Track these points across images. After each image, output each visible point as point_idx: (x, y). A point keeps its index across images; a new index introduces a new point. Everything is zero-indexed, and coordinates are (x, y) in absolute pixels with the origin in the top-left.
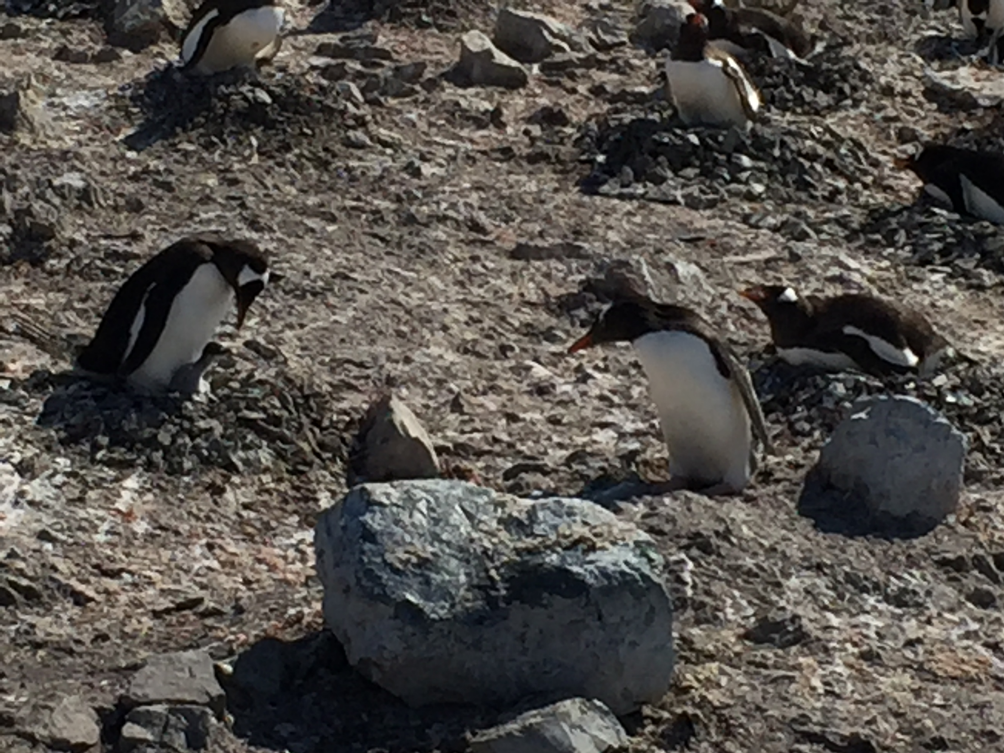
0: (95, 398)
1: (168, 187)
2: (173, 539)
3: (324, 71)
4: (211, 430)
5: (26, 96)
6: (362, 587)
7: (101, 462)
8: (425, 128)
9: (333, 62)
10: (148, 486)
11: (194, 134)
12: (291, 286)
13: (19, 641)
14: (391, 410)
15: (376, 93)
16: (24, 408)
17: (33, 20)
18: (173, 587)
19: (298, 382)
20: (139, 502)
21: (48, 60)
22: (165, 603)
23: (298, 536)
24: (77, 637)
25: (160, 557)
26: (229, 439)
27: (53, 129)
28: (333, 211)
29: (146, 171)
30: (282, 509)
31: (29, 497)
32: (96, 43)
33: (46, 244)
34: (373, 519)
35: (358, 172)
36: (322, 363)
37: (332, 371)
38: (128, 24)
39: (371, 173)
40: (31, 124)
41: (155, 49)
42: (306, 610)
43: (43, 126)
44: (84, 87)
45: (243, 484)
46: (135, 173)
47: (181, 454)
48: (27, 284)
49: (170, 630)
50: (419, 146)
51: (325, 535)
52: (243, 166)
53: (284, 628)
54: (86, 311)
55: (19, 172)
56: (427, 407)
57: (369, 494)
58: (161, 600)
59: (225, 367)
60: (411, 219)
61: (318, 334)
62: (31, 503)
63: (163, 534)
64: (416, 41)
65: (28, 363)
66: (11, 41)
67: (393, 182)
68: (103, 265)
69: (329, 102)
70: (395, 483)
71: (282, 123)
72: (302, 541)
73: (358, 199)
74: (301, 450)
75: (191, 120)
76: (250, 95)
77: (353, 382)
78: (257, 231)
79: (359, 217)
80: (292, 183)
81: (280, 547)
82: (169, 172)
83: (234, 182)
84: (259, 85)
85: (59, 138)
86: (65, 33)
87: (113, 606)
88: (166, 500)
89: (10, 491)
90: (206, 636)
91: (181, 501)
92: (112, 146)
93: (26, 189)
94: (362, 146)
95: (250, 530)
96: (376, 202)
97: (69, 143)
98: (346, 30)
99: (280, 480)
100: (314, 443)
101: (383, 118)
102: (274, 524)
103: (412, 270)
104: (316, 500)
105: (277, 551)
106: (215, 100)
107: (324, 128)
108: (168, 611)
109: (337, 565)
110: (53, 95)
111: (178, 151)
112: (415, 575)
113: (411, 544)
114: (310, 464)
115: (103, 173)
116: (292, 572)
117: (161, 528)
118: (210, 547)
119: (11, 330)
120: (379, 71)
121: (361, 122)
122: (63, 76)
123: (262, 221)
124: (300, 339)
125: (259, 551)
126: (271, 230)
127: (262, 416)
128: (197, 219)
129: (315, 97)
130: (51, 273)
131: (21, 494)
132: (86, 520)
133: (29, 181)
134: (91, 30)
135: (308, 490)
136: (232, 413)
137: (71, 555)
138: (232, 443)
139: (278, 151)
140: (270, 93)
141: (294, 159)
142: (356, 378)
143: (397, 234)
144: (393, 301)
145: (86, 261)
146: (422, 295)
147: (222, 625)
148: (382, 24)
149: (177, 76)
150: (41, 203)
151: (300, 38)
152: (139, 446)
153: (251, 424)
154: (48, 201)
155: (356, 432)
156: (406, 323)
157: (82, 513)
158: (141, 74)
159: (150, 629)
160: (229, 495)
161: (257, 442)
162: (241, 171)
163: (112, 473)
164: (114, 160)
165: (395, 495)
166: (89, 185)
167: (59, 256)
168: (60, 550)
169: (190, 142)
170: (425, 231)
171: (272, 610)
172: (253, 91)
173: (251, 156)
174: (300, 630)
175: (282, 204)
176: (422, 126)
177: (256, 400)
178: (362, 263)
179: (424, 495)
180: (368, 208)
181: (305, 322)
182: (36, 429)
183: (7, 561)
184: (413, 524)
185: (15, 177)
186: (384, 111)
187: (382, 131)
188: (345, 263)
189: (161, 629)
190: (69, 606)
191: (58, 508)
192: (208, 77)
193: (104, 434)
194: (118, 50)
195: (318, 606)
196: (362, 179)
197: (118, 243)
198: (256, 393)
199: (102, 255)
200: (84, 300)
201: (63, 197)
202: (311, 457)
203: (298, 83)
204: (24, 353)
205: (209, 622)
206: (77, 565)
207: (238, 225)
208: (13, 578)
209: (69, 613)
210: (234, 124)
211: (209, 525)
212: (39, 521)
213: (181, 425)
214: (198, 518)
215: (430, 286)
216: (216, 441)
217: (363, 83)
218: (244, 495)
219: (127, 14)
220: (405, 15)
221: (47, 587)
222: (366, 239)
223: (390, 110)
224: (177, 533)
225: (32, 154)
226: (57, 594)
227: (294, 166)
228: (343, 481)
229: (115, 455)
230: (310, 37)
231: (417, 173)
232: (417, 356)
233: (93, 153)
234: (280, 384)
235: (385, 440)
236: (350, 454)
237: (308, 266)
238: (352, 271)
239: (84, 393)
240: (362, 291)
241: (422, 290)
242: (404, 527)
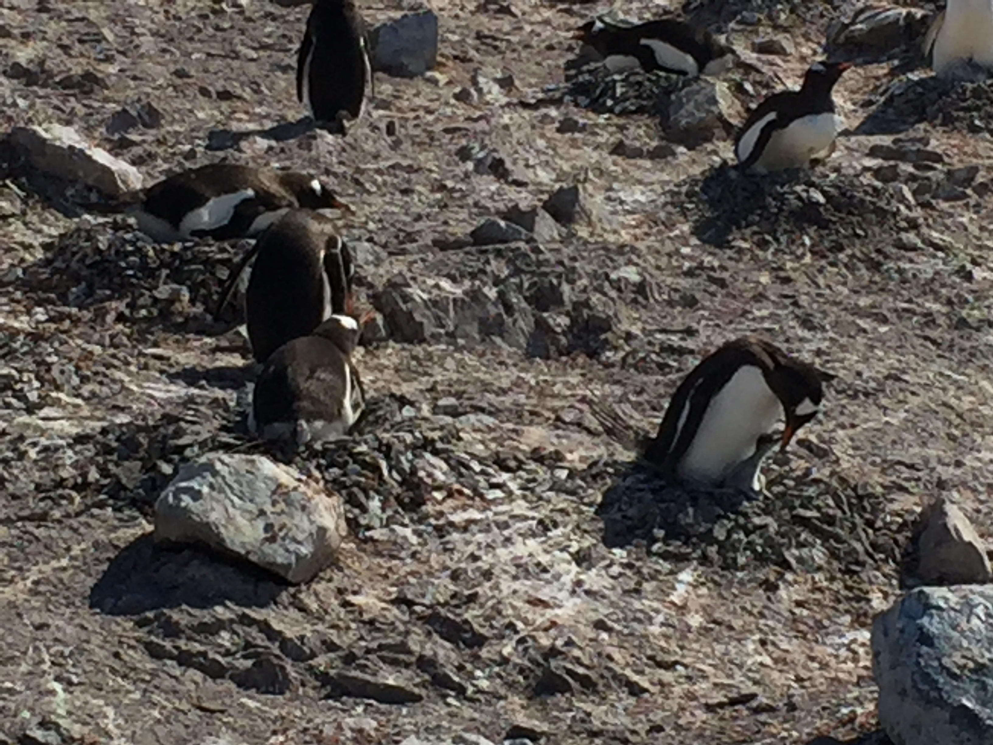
0: (653, 491)
1: (722, 283)
2: (726, 633)
3: (877, 173)
4: (765, 527)
5: (585, 189)
6: (919, 690)
7: (655, 554)
8: (977, 232)
9: (886, 164)
10: (702, 580)
11: (748, 232)
12: (843, 386)
13: (577, 729)
14: (946, 514)
15: (927, 197)
16: (582, 498)
17: (591, 115)
18: (726, 681)
19: (853, 483)
20: (693, 596)
21: (605, 154)
22: (718, 697)
23: (850, 636)
24: (631, 727)
25: (713, 651)
26: (783, 536)
27: (610, 223)
28: (885, 312)
29: (701, 267)
30: (833, 608)
31: (586, 587)
32: (651, 139)
33: (603, 337)
34: (931, 624)
35: (910, 275)
36: (873, 463)
37: (883, 471)
38: (683, 122)
39: (924, 276)
40: (589, 217)
41: (709, 147)
42: (859, 710)
43: (600, 220)
44: (640, 182)
45: (796, 582)
46: (690, 269)
47: (736, 550)
48: (583, 375)
49: (723, 724)
50: (970, 251)
51: (882, 636)
52: (797, 265)
53: (836, 728)
54: (640, 404)
55: (577, 264)
56: (978, 511)
57: (927, 597)
58: (714, 694)
59: (781, 466)
60: (962, 323)
61: (870, 434)
62: (588, 592)
63: (717, 628)
64: (968, 145)
65: (584, 453)
66: (568, 135)
67: (943, 285)
68: (660, 360)
69: (882, 204)
70: (953, 588)
71: (834, 223)
72: (854, 641)
73: (910, 301)
74: (855, 550)
75: (745, 219)
76: (804, 195)
77: (906, 484)
78: (810, 329)
79: (910, 319)
80: (845, 284)
81: (831, 645)
82: (723, 268)
83: (787, 280)
84: (812, 185)
85: (615, 232)
86: (622, 128)
87: (667, 698)
88: (721, 596)
89: (568, 580)
90: (759, 732)
91: (736, 596)
92: (668, 242)
93: (585, 281)
94: (914, 248)
95: (802, 627)
96: (927, 305)
97: (625, 237)
98: (900, 132)
99: (832, 579)
100: (867, 544)
101: (935, 221)
102: (826, 623)
103: (963, 374)
104: (869, 601)
105: (830, 650)
106: (770, 199)
107: (877, 229)
108: (721, 705)
109: (893, 667)
110: (610, 189)
111: (732, 248)
112: (971, 680)
113: (968, 649)
114: (862, 564)
115: (658, 268)
116: (843, 671)
117: (715, 622)
118: (763, 643)
119: (567, 420)
120: (930, 174)
121: (913, 225)
122: (619, 170)
123: (816, 321)
124: (852, 439)
125: (811, 649)
126: (823, 329)
127: (817, 515)
128: (750, 316)
129: (868, 198)
130: (608, 365)
131: (579, 583)
132: (641, 611)
133: (588, 274)
134: (647, 126)
135: (860, 590)
136: (786, 511)
137: (626, 645)
138: (785, 540)
139: (830, 250)
140: (824, 193)
141: (846, 260)
142: (907, 480)
143: (948, 337)
144: (945, 404)
145: (642, 355)
146: (972, 399)
147: (775, 722)
148: (934, 127)
149: (733, 174)
150: (598, 295)
151: (853, 139)
152: (694, 540)
153: (805, 522)
154: (605, 294)
155: (909, 534)
156: (957, 427)
157: (637, 605)
158: (696, 171)
159: (704, 722)
160: (782, 592)
161: (810, 540)
162: (794, 270)
163: (667, 566)
164: (669, 255)
165: (953, 599)
166: (645, 279)
167: (616, 349)
168: (615, 641)
169: (745, 240)
170: (975, 335)
171: (824, 709)
172: (807, 191)
173: (803, 255)
174: (853, 729)
175: (836, 303)
176: (974, 229)
177: (810, 498)
178: (914, 366)
179: (981, 600)
180: (918, 310)
181: (856, 422)
182: (593, 519)
183: (564, 649)
184: (971, 630)
185: (573, 270)
186: (935, 214)
187: (935, 234)
188: (897, 365)
189: (713, 722)
190: (622, 695)
191: (614, 598)
192: (764, 177)
193: (661, 528)
194: (674, 147)
195: (871, 707)
196: (914, 282)
197: (673, 338)
198: (811, 491)
199: (657, 349)
200: (639, 393)
201: (619, 290)
202: (863, 557)
203: (852, 184)
204: (581, 443)
205: (763, 717)
206: (632, 655)
207: (792, 323)
208: (570, 666)
209: (624, 703)
210: (787, 223)
211: (762, 621)
212: (595, 610)
213: (736, 521)
214: (751, 613)
215: (980, 389)
216: (770, 537)
217: (915, 186)
218: (796, 592)
219: (683, 112)
220: (958, 119)
221: (602, 676)
222: (918, 342)
223: (943, 214)
224: (731, 628)
225: (590, 247)
226: (613, 684)
227: (846, 266)
228: (895, 582)
229: (671, 549)
230: (862, 138)
231: (969, 277)
232: (968, 460)
233: (649, 247)
234: (835, 483)
235: (938, 544)
236: (903, 556)
237: (861, 367)
238: (904, 372)
239: (641, 486)
240: (913, 393)
241: (972, 394)
242: (962, 632)
